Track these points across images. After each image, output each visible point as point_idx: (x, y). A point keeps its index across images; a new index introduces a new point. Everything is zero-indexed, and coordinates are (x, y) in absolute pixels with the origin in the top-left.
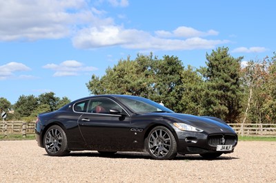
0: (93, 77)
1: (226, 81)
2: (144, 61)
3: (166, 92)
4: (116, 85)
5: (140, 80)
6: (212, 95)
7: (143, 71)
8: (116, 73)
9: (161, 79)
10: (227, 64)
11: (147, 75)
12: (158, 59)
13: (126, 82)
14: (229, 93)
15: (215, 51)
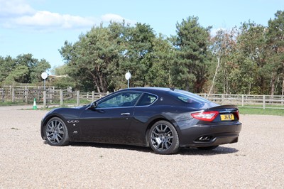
0: (66, 43)
1: (194, 50)
2: (117, 28)
3: (137, 60)
4: (88, 52)
5: (112, 47)
6: (181, 64)
7: (115, 38)
8: (88, 39)
9: (132, 47)
10: (196, 33)
11: (119, 42)
12: (131, 26)
13: (98, 48)
14: (197, 62)
15: (185, 20)
